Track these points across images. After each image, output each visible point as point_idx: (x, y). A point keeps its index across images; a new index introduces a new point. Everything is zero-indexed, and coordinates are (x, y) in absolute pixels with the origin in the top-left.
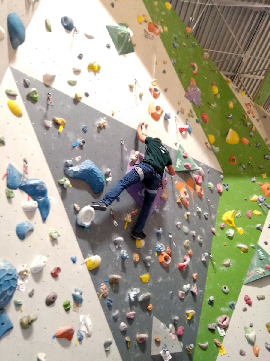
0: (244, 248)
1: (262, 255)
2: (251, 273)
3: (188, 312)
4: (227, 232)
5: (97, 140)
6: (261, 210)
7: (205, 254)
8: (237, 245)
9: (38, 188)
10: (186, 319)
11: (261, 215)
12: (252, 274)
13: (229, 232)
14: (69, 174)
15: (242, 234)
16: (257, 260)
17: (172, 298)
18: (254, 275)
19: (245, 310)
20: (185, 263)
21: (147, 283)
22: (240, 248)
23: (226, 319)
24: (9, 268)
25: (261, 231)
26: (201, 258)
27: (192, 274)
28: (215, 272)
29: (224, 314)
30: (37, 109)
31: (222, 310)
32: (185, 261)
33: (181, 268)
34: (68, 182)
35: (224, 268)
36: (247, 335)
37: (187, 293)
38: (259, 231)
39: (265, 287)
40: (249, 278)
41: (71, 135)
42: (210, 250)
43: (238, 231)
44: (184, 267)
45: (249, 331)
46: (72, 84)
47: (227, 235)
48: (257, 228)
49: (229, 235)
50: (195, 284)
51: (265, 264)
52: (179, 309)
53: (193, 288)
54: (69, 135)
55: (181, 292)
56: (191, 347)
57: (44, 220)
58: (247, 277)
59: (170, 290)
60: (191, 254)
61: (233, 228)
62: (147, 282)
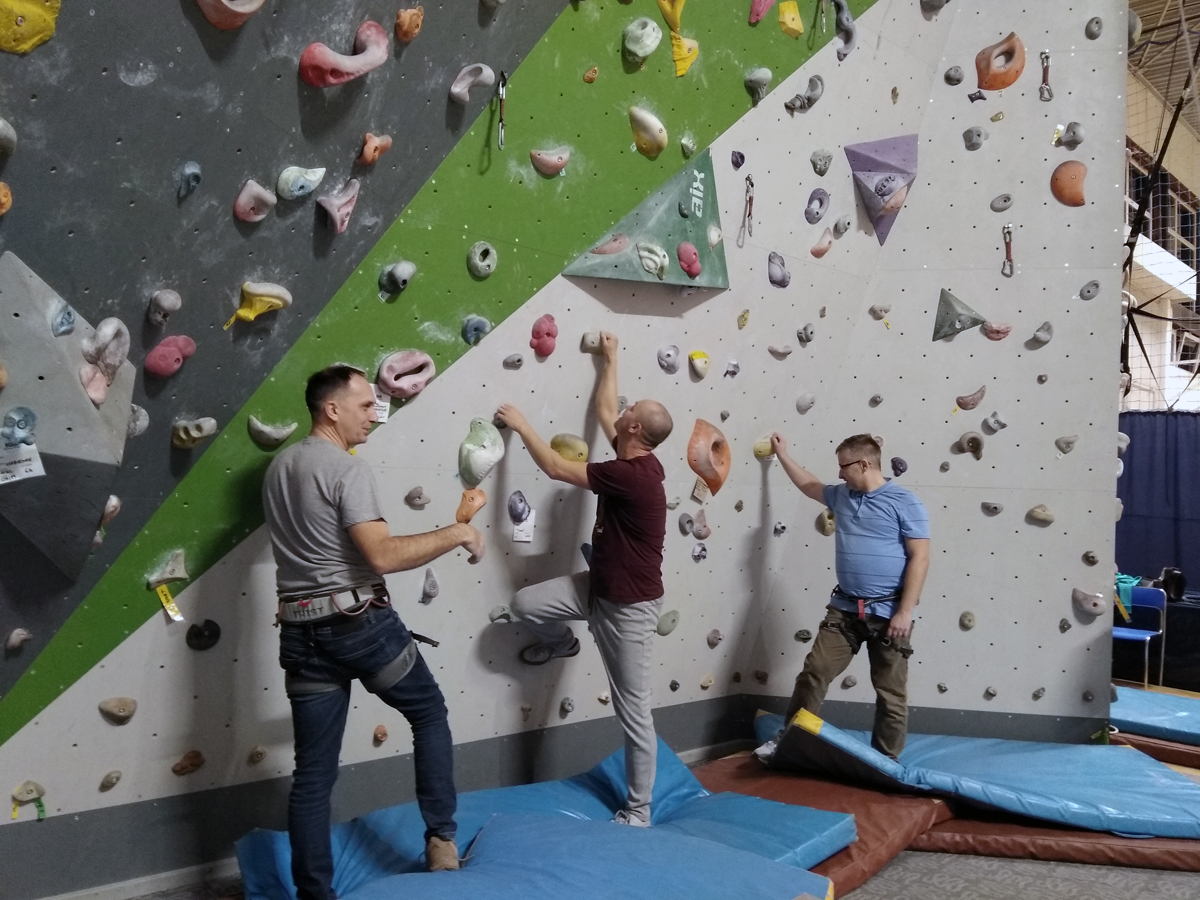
0: (653, 137)
1: (695, 200)
2: (615, 245)
3: (252, 286)
4: (633, 28)
6: (812, 19)
7: (481, 69)
8: (636, 104)
10: (232, 311)
11: (795, 35)
12: (618, 250)
13: (639, 32)
15: (679, 74)
16: (668, 211)
17: (181, 200)
18: (623, 259)
19: (513, 364)
20: (351, 64)
21: (24, 54)
22: (637, 125)
23: (420, 369)
25: (755, 104)
26: (453, 75)
27: (365, 129)
28: (482, 173)
29: (422, 346)
31: (423, 331)
32: (357, 49)
33: (312, 76)
35: (528, 173)
36: (469, 451)
37: (286, 205)
38: (748, 98)
39: (630, 315)
40: (598, 259)
42: (514, 65)
43: (675, 49)
44: (332, 80)
45: (483, 440)
47: (624, 38)
48: (751, 81)
49: (631, 46)
50: (357, 184)
51: (687, 239)
52: (210, 259)
53: (335, 192)
55: (253, 188)
56: (199, 428)
58: (593, 252)
59: (185, 159)
60: (406, 34)
61: (668, 24)
62: (25, 47)
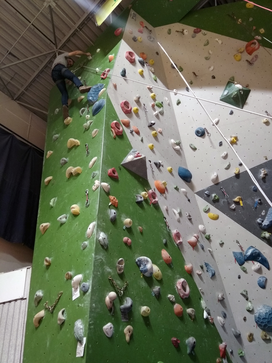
5: (267, 189)
9: (254, 255)
14: (264, 228)
24: (268, 310)
30: (222, 203)
34: (267, 235)
41: (249, 202)
46: (228, 168)
54: (248, 203)
57: (269, 268)
